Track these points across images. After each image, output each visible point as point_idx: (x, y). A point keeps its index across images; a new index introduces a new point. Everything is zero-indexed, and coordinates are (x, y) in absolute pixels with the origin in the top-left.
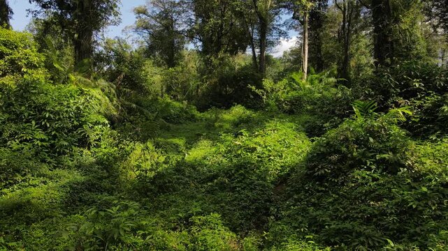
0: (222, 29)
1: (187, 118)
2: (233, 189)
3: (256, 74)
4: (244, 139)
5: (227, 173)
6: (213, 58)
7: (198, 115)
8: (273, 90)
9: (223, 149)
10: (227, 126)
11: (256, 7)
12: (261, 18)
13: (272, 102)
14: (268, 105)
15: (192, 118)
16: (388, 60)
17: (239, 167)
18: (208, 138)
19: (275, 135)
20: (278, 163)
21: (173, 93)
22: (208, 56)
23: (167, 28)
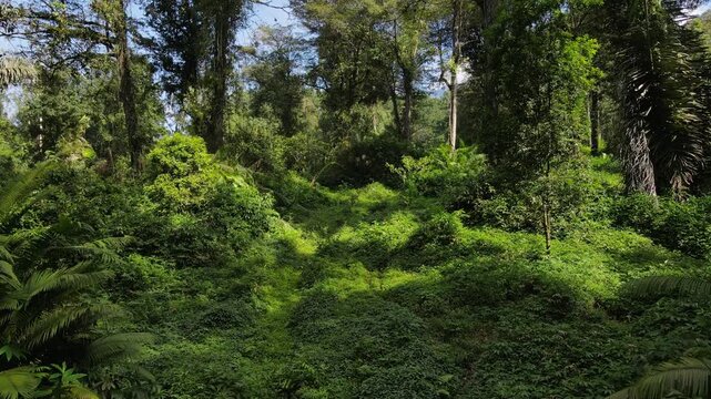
0: (355, 76)
1: (321, 202)
2: (368, 255)
3: (398, 143)
4: (376, 227)
5: (366, 247)
6: (343, 116)
7: (332, 195)
8: (414, 169)
9: (362, 233)
10: (363, 211)
11: (398, 57)
12: (405, 71)
13: (412, 183)
14: (407, 186)
15: (326, 201)
16: (495, 161)
17: (372, 243)
18: (348, 225)
19: (397, 224)
20: (395, 242)
21: (296, 166)
22: (337, 112)
23: (282, 73)
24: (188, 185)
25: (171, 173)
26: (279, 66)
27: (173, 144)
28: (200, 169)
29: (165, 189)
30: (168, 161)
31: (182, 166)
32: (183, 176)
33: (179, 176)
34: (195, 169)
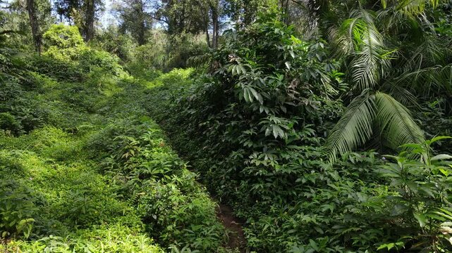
6: (176, 37)
12: (212, 8)
22: (172, 36)
23: (137, 10)
24: (69, 53)
25: (58, 46)
26: (135, 5)
27: (59, 28)
28: (76, 45)
29: (54, 54)
30: (56, 38)
31: (65, 42)
32: (66, 48)
33: (63, 47)
34: (73, 45)
